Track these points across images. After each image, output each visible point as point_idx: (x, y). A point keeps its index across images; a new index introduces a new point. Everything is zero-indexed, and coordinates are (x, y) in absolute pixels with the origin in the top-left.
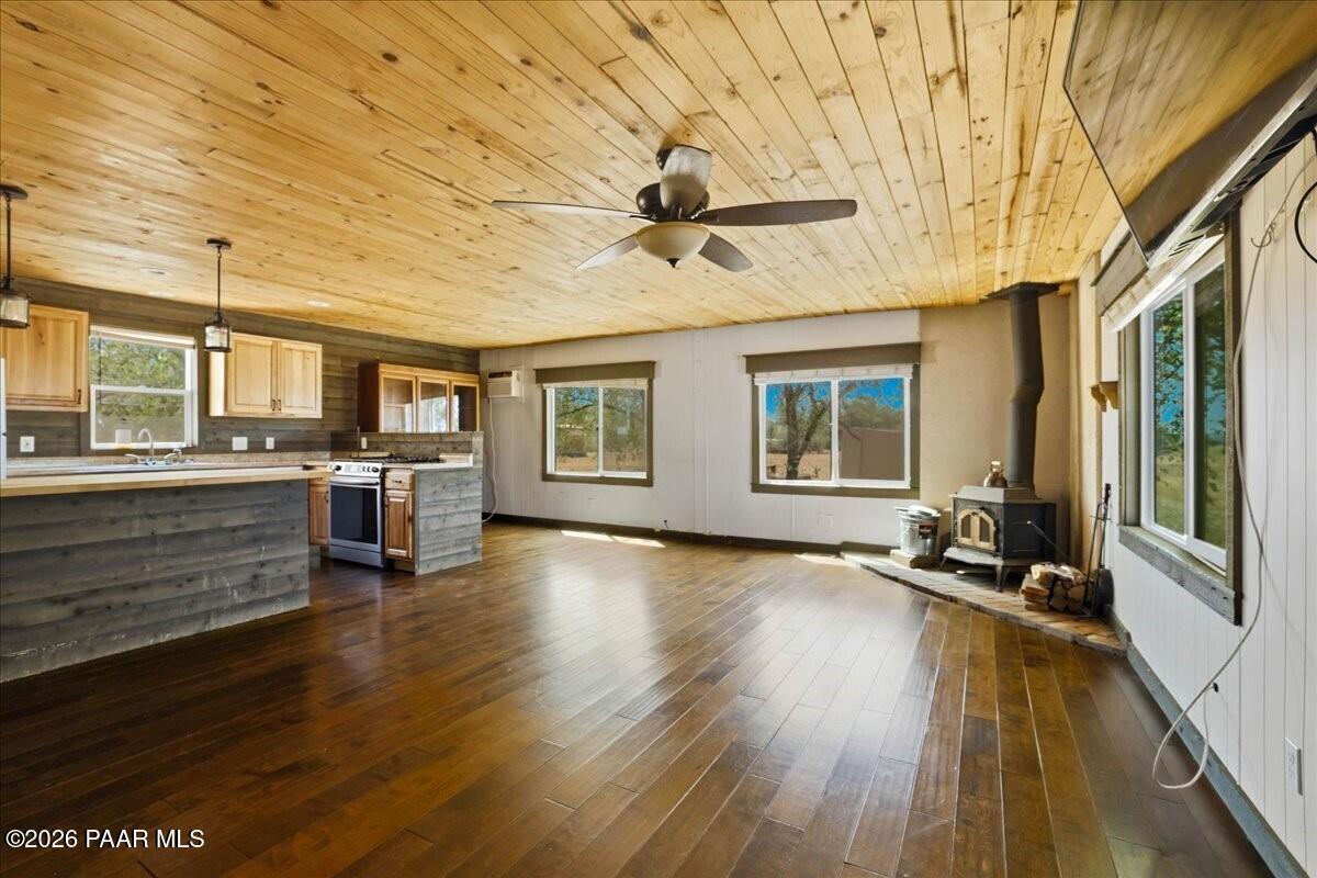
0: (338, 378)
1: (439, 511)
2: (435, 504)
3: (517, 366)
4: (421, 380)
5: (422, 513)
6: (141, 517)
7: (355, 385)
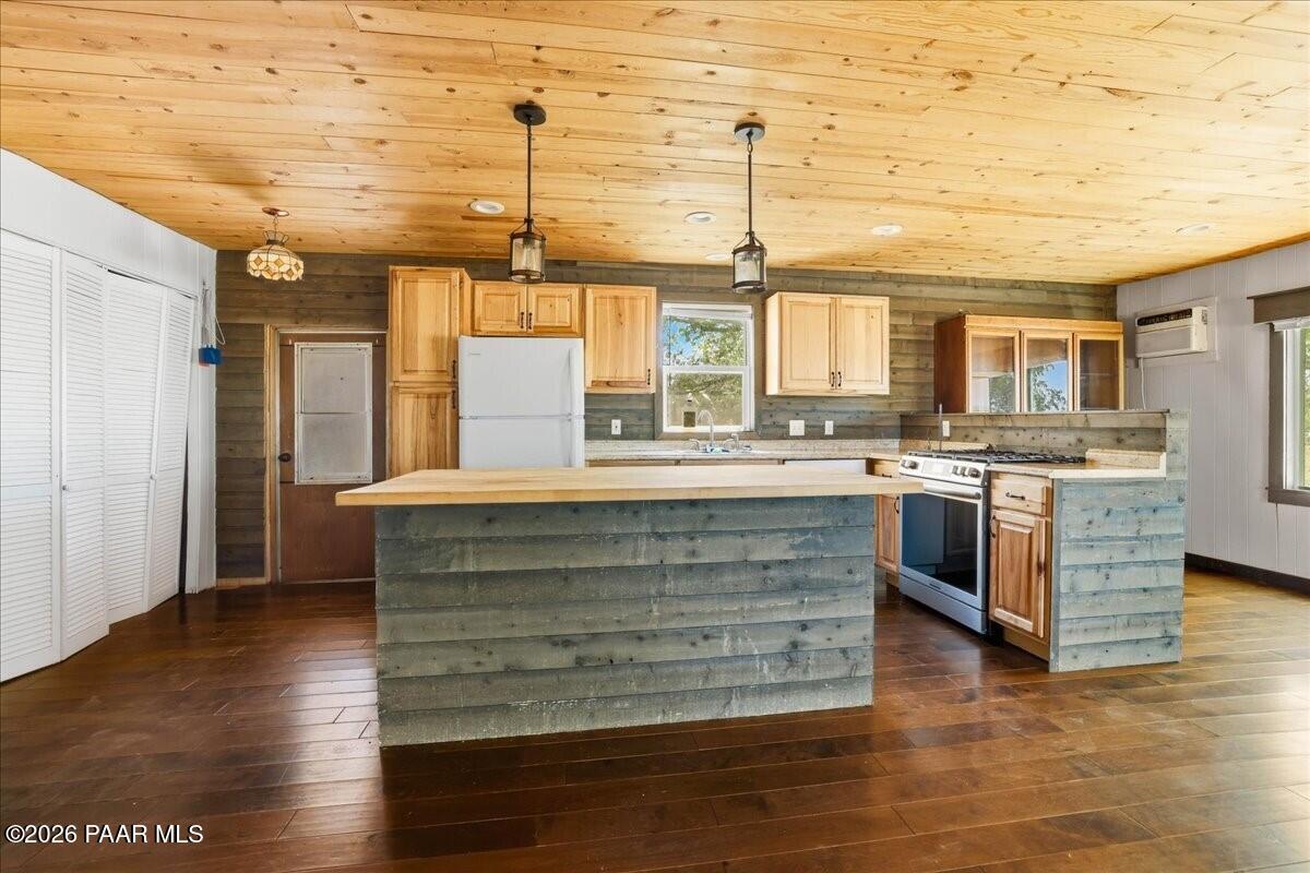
0: (909, 341)
1: (1098, 557)
2: (1090, 544)
3: (1201, 299)
4: (1028, 335)
5: (1066, 558)
6: (648, 536)
7: (931, 350)
